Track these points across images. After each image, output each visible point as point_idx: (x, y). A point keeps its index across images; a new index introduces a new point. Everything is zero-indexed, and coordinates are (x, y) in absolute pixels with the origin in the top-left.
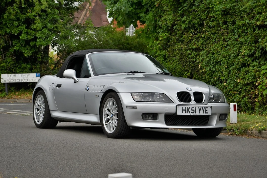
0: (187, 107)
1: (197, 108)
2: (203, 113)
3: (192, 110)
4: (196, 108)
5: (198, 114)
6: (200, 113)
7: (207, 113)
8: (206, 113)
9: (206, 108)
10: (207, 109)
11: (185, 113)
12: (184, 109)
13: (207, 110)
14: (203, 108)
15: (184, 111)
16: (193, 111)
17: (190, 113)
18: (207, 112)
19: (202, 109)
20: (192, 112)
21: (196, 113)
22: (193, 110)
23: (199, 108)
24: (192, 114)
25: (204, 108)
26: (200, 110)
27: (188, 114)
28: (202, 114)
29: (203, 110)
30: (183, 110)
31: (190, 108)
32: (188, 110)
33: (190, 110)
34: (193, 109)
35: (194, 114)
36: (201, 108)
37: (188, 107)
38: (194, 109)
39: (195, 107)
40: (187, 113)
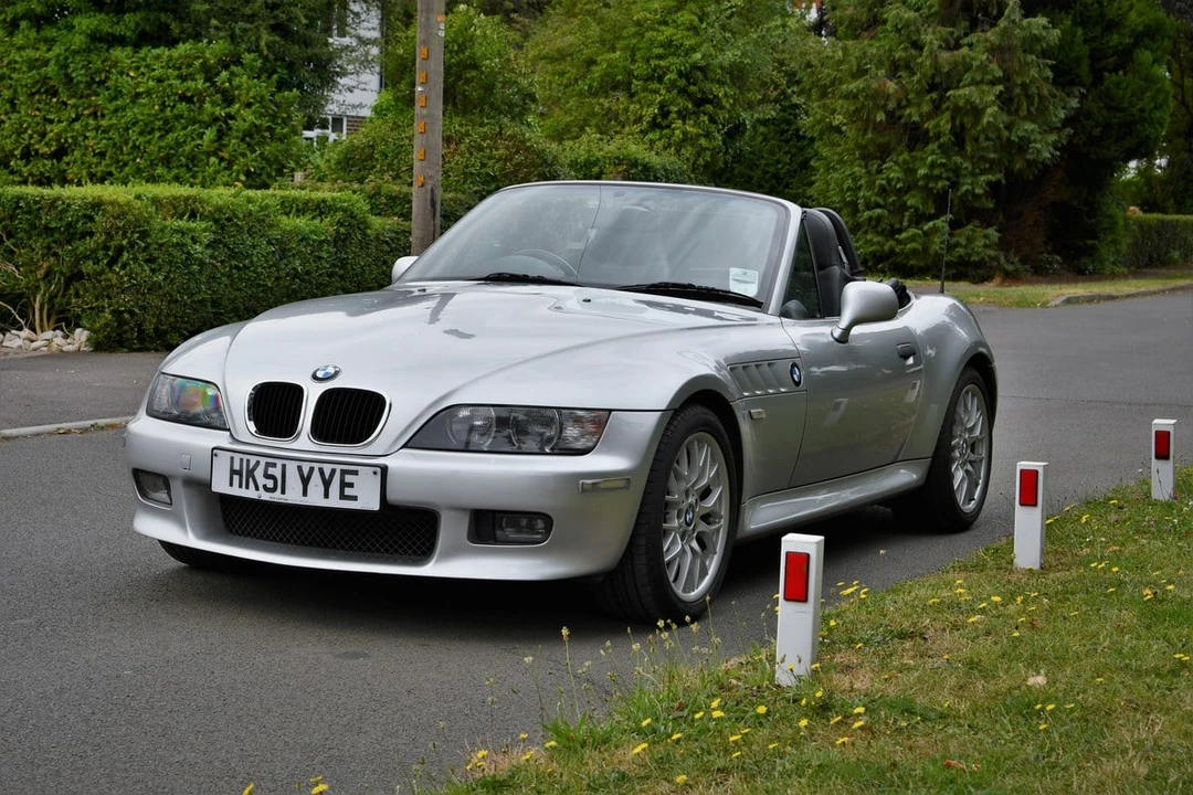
0: (248, 461)
1: (292, 468)
2: (326, 495)
3: (267, 476)
4: (284, 466)
5: (293, 495)
6: (305, 494)
7: (355, 498)
8: (343, 496)
9: (344, 473)
10: (348, 478)
11: (240, 486)
12: (237, 467)
13: (351, 485)
14: (322, 472)
15: (236, 478)
16: (270, 484)
17: (257, 489)
18: (348, 491)
19: (316, 474)
20: (265, 486)
21: (283, 492)
22: (273, 477)
23: (300, 468)
24: (266, 496)
25: (333, 471)
26: (305, 481)
27: (251, 493)
28: (315, 498)
29: (327, 484)
30: (233, 472)
31: (258, 463)
32: (251, 473)
33: (259, 474)
34: (271, 471)
35: (276, 497)
36: (312, 469)
37: (253, 460)
38: (276, 472)
39: (279, 463)
40: (247, 487)
